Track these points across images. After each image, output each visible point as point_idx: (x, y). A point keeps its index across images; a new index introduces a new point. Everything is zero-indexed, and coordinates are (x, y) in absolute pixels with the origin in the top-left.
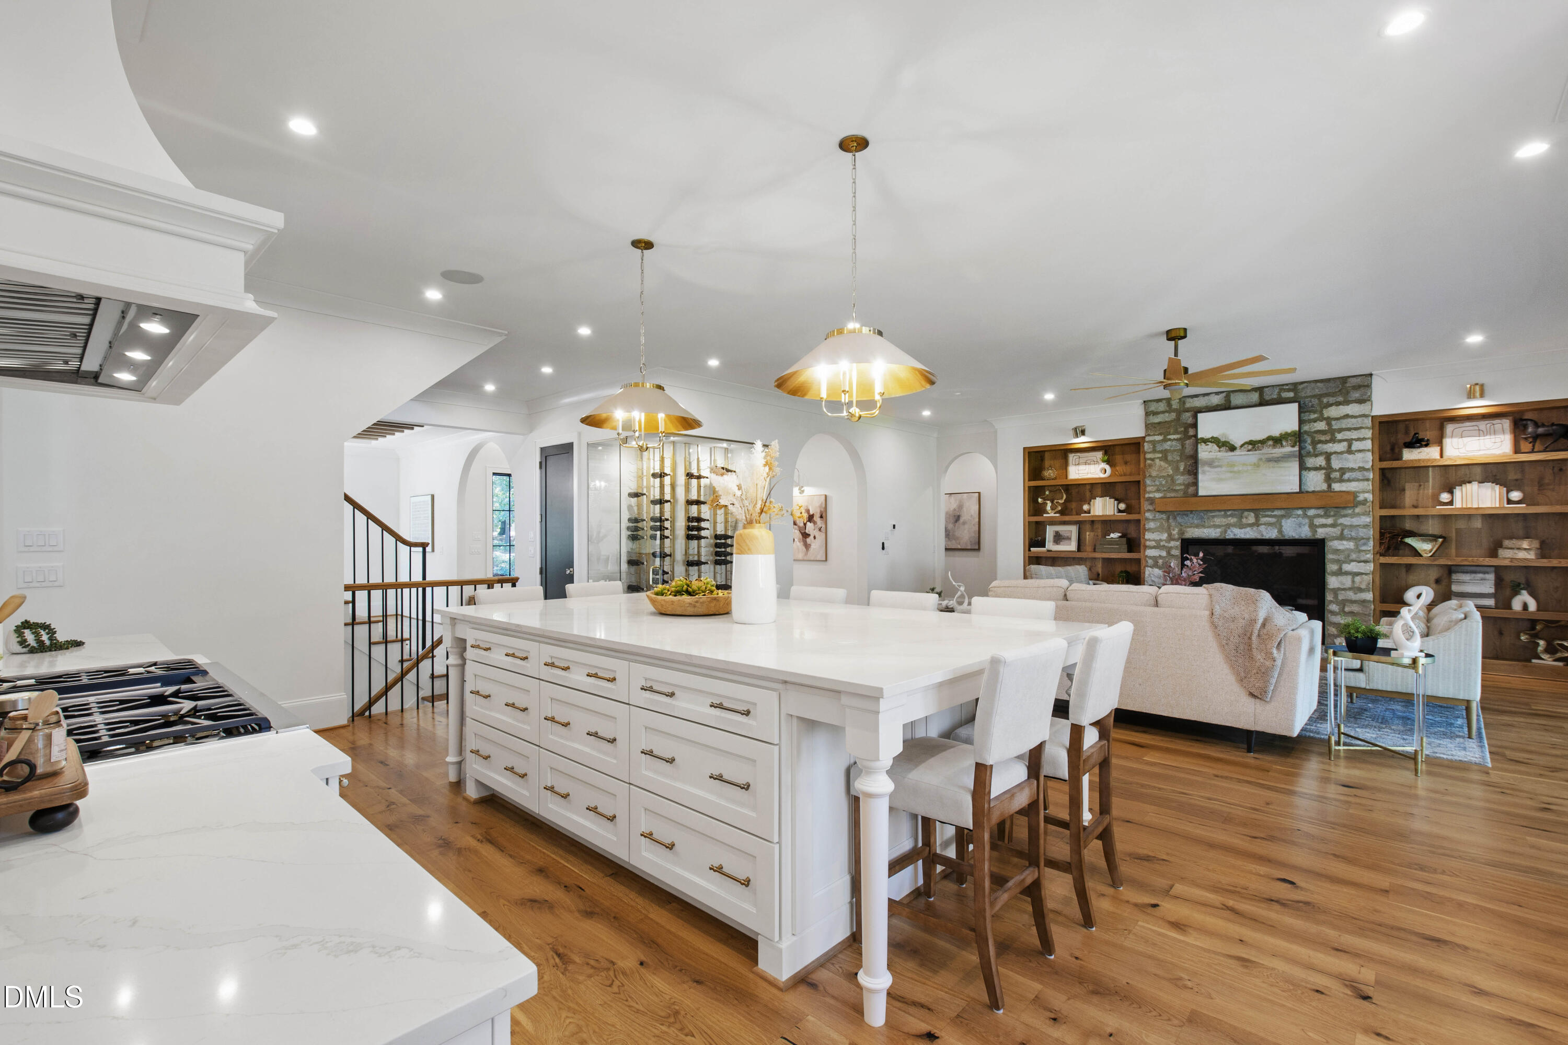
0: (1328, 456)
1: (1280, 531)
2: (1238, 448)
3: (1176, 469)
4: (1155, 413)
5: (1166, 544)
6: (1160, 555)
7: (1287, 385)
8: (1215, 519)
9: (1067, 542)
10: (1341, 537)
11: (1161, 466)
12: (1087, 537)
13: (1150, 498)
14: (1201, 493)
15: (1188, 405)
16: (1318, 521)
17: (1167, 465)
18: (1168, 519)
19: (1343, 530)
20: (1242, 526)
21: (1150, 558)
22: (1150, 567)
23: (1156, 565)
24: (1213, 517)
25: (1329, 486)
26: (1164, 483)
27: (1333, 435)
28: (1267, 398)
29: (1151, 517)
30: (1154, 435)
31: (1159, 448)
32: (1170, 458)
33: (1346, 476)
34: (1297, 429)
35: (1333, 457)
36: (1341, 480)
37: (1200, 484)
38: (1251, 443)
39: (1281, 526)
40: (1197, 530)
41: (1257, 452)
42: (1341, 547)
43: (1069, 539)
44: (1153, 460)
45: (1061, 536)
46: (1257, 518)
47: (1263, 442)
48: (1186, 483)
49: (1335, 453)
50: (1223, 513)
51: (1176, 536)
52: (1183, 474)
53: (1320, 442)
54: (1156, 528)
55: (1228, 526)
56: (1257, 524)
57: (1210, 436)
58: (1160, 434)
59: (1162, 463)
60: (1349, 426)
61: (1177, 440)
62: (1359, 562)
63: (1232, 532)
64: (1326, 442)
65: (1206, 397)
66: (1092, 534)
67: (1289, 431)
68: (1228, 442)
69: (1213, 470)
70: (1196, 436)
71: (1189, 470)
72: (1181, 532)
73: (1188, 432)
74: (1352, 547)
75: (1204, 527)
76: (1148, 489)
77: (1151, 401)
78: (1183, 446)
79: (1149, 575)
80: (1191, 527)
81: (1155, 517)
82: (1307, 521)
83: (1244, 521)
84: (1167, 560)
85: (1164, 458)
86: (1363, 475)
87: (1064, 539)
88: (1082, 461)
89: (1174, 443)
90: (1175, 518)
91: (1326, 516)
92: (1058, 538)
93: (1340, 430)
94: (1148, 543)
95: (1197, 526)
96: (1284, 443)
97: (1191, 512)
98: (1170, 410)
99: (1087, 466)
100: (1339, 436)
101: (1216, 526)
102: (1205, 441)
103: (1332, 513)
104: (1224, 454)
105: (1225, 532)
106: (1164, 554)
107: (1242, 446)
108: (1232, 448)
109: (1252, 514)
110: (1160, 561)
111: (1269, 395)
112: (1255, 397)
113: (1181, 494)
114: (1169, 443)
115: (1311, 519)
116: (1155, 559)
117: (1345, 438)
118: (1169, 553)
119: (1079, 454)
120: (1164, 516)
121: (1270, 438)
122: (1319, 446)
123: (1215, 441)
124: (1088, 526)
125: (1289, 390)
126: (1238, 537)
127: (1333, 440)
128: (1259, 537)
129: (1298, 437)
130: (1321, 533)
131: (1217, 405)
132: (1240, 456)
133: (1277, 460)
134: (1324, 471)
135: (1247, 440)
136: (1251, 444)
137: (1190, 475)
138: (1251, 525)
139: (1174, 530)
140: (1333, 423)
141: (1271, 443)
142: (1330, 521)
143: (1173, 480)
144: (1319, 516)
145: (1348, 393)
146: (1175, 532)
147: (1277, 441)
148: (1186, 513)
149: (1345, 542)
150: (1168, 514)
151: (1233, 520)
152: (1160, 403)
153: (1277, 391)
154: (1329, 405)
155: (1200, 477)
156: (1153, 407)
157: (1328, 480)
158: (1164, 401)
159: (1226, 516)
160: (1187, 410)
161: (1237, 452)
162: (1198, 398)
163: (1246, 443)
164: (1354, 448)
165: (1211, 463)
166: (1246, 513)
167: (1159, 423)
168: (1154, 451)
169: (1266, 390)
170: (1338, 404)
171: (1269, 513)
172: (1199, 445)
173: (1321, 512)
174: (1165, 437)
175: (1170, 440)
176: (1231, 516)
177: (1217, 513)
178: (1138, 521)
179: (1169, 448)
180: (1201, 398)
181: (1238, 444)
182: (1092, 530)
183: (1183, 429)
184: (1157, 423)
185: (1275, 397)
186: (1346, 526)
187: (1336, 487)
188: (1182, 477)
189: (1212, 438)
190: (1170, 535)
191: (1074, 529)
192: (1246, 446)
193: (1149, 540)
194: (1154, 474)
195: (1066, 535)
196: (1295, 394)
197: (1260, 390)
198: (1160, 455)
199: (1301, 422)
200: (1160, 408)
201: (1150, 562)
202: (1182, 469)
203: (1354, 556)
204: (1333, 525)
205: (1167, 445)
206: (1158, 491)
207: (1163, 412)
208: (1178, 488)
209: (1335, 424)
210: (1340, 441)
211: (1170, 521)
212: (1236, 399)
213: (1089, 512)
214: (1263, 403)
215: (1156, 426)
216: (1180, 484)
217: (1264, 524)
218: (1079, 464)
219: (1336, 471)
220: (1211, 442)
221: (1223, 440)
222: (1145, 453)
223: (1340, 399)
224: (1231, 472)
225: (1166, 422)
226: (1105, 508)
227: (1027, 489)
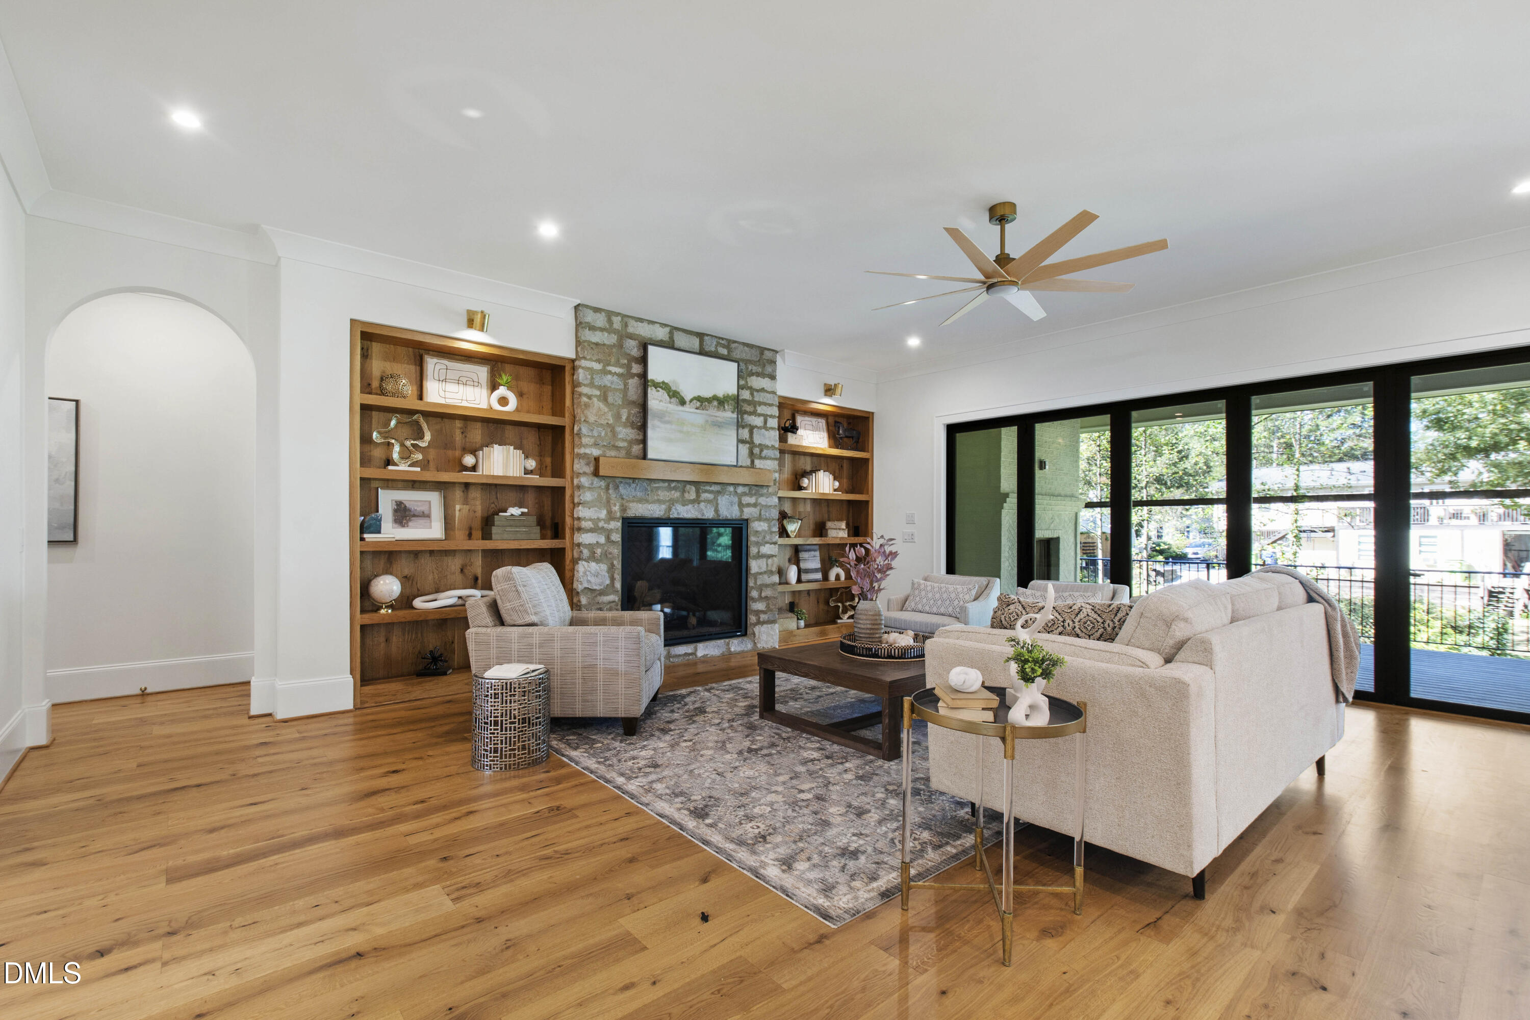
0: (752, 429)
1: (716, 511)
2: (688, 403)
3: (618, 417)
4: (592, 328)
5: (606, 526)
6: (597, 542)
7: (722, 339)
8: (660, 492)
9: (421, 521)
10: (760, 518)
11: (599, 409)
12: (457, 513)
13: (585, 454)
14: (650, 455)
15: (630, 330)
16: (747, 500)
17: (606, 410)
18: (607, 488)
19: (761, 510)
20: (685, 503)
21: (586, 546)
22: (585, 560)
23: (592, 558)
24: (658, 488)
25: (752, 462)
26: (603, 434)
27: (755, 407)
28: (707, 349)
29: (587, 485)
30: (591, 360)
31: (597, 382)
32: (610, 400)
33: (765, 452)
34: (736, 393)
35: (755, 430)
36: (761, 458)
37: (650, 443)
38: (699, 399)
39: (717, 504)
40: (640, 505)
41: (704, 412)
42: (760, 529)
43: (426, 516)
44: (589, 397)
45: (410, 510)
46: (698, 492)
47: (709, 400)
48: (629, 438)
49: (756, 427)
50: (666, 484)
51: (618, 514)
52: (625, 426)
53: (746, 412)
54: (592, 501)
55: (672, 502)
56: (697, 501)
57: (661, 381)
58: (599, 361)
59: (602, 405)
60: (765, 400)
61: (619, 375)
62: (771, 544)
63: (676, 509)
64: (750, 414)
65: (651, 326)
66: (466, 507)
67: (730, 394)
68: (678, 393)
69: (662, 425)
70: (644, 376)
71: (633, 422)
72: (624, 509)
73: (631, 368)
74: (766, 529)
75: (647, 501)
76: (585, 440)
77: (587, 306)
78: (626, 385)
79: (585, 573)
80: (633, 501)
81: (592, 484)
82: (736, 499)
83: (686, 495)
84: (606, 548)
85: (604, 398)
86: (775, 455)
87: (414, 516)
88: (450, 375)
89: (615, 378)
90: (617, 488)
91: (750, 494)
92: (403, 514)
93: (760, 404)
94: (584, 524)
95: (640, 501)
96: (726, 407)
97: (634, 479)
98: (609, 330)
99: (461, 386)
100: (760, 410)
101: (659, 502)
102: (656, 385)
103: (754, 492)
104: (673, 407)
105: (670, 509)
106: (602, 540)
107: (691, 401)
108: (683, 402)
109: (694, 488)
110: (599, 551)
111: (710, 346)
112: (695, 343)
113: (623, 452)
114: (609, 377)
115: (740, 496)
116: (591, 547)
117: (763, 412)
118: (608, 538)
119: (446, 362)
120: (603, 484)
121: (715, 398)
122: (745, 416)
123: (665, 386)
124: (458, 493)
125: (724, 346)
126: (681, 516)
127: (754, 413)
128: (700, 517)
129: (737, 403)
130: (748, 512)
131: (661, 341)
132: (689, 413)
133: (719, 425)
134: (748, 445)
135: (696, 395)
136: (699, 401)
137: (633, 428)
138: (693, 502)
139: (615, 505)
140: (755, 393)
141: (715, 403)
142: (752, 500)
143: (614, 433)
144: (744, 494)
145: (764, 366)
146: (616, 508)
147: (721, 402)
148: (628, 481)
149: (762, 523)
150: (608, 480)
151: (676, 494)
152: (598, 315)
153: (715, 343)
154: (752, 374)
155: (650, 433)
156: (590, 317)
157: (751, 454)
158: (603, 314)
159: (670, 489)
160: (631, 337)
161: (687, 408)
162: (643, 324)
163: (695, 398)
164: (768, 425)
165: (661, 416)
166: (688, 487)
167: (597, 344)
168: (592, 385)
169: (706, 338)
170: (758, 375)
171: (708, 488)
172: (649, 389)
173: (746, 489)
174: (604, 366)
175: (610, 372)
176: (675, 489)
177: (661, 484)
178: (561, 490)
179: (609, 385)
180: (645, 324)
181: (687, 399)
182: (466, 502)
183: (626, 361)
184: (594, 343)
185: (713, 349)
186: (763, 506)
187: (757, 462)
188: (624, 430)
189: (663, 382)
190: (610, 512)
191: (433, 500)
192: (695, 401)
193: (585, 519)
194: (592, 419)
195: (420, 508)
196: (728, 352)
197: (701, 336)
198: (598, 393)
199: (740, 387)
200: (598, 322)
201: (586, 553)
202: (624, 418)
203: (768, 538)
204: (755, 505)
205: (608, 380)
206: (596, 445)
207: (602, 330)
208: (621, 444)
209: (758, 397)
210: (760, 415)
211: (611, 491)
212: (681, 340)
213: (474, 468)
214: (702, 352)
215: (594, 346)
216: (623, 440)
217: (704, 501)
218: (445, 380)
219: (756, 446)
220: (661, 387)
221: (674, 388)
222: (579, 385)
223: (760, 370)
224: (681, 432)
225: (604, 345)
226: (506, 466)
227: (357, 408)
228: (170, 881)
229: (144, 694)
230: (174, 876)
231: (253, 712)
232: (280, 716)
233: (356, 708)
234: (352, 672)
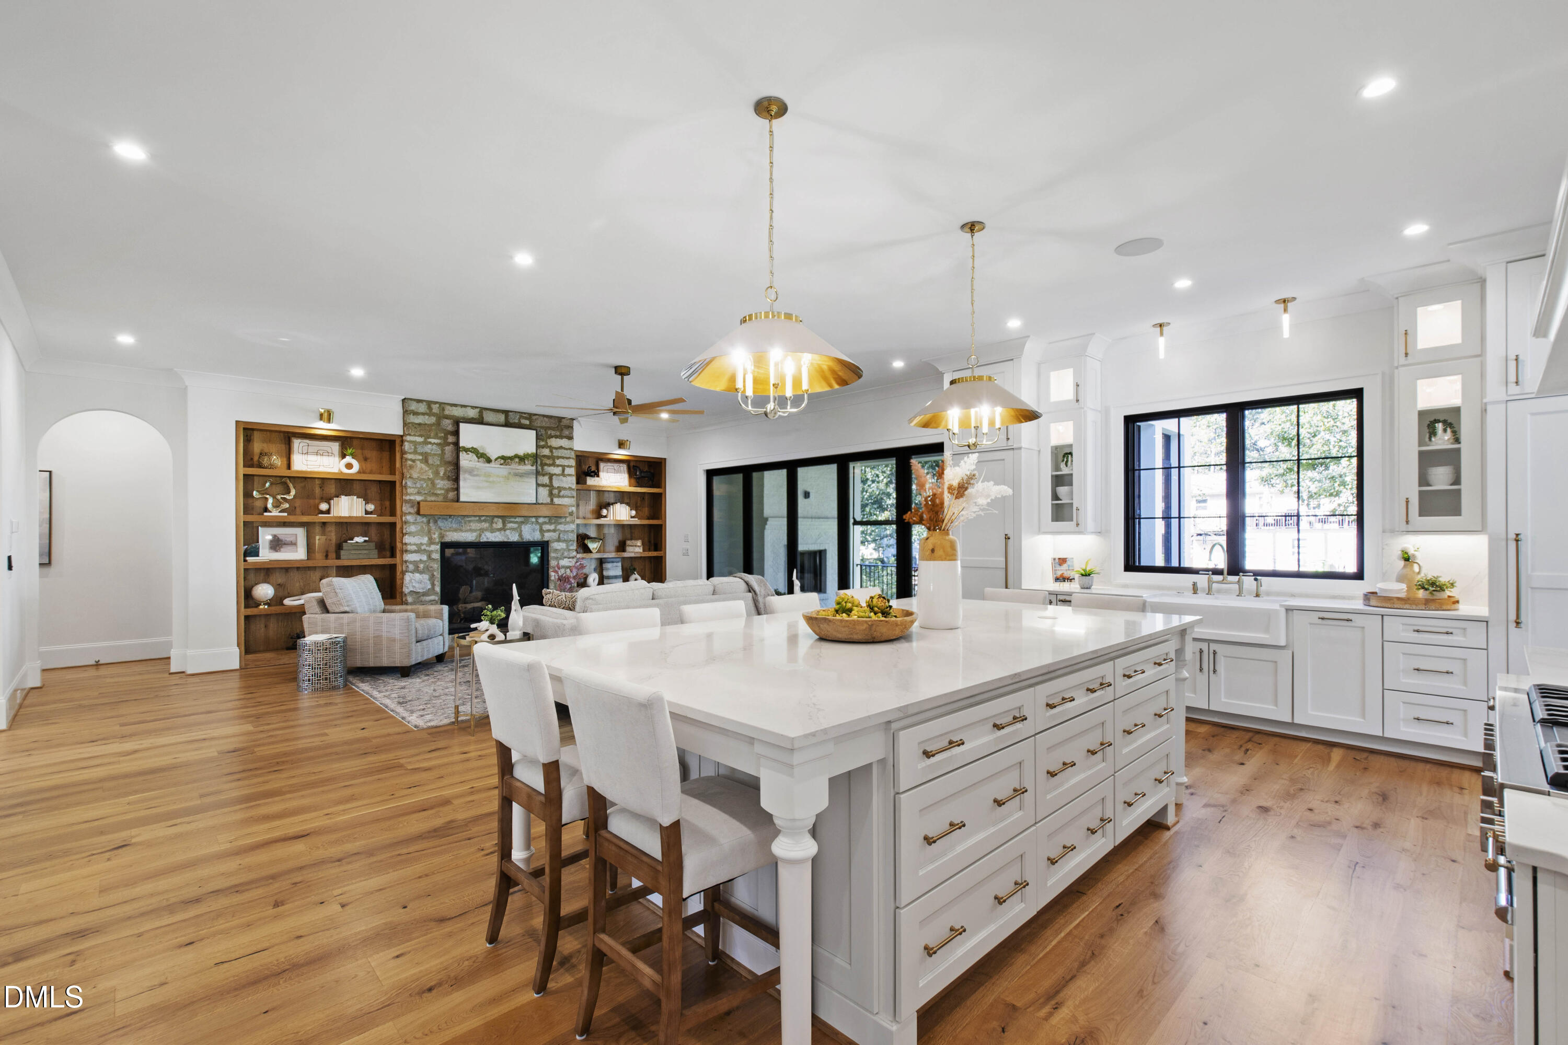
0: (551, 476)
1: (520, 535)
2: (493, 461)
3: (437, 473)
4: (416, 413)
5: (427, 548)
6: (421, 560)
7: (525, 413)
8: (471, 524)
9: (289, 548)
10: (559, 540)
11: (421, 469)
12: (317, 542)
13: (410, 500)
14: (462, 499)
15: (447, 412)
16: (546, 527)
17: (427, 469)
18: (429, 522)
19: (559, 534)
20: (493, 531)
21: (411, 562)
22: (411, 572)
23: (417, 570)
24: (470, 521)
25: (552, 500)
26: (424, 485)
27: (554, 460)
28: (511, 421)
29: (412, 521)
30: (415, 435)
31: (420, 450)
32: (430, 461)
33: (562, 493)
34: (535, 452)
35: (554, 477)
36: (559, 496)
37: (462, 491)
38: (503, 458)
39: (521, 531)
40: (455, 534)
41: (508, 466)
42: (559, 548)
43: (294, 544)
44: (414, 461)
45: (281, 541)
46: (504, 524)
47: (511, 458)
48: (445, 488)
49: (555, 474)
50: (477, 518)
51: (437, 540)
52: (442, 479)
53: (546, 464)
54: (416, 532)
55: (482, 530)
56: (504, 529)
57: (471, 447)
58: (421, 436)
59: (423, 466)
60: (563, 455)
61: (437, 444)
62: (569, 558)
63: (485, 535)
64: (550, 465)
65: (463, 409)
66: (324, 538)
67: (530, 453)
68: (485, 455)
69: (471, 478)
70: (457, 444)
71: (449, 476)
72: (441, 536)
73: (447, 439)
74: (565, 547)
75: (461, 531)
76: (409, 491)
77: (411, 399)
78: (443, 451)
79: (411, 581)
80: (450, 531)
81: (416, 520)
82: (538, 527)
83: (494, 525)
84: (427, 564)
85: (425, 461)
86: (571, 494)
87: (285, 544)
88: (311, 449)
89: (434, 447)
90: (436, 522)
91: (550, 523)
92: (277, 544)
93: (558, 458)
94: (409, 548)
95: (456, 530)
96: (526, 462)
97: (450, 516)
98: (430, 413)
99: (319, 457)
100: (558, 462)
101: (471, 530)
102: (466, 450)
103: (553, 521)
104: (481, 465)
105: (480, 536)
106: (425, 558)
107: (496, 460)
108: (489, 461)
109: (500, 520)
110: (422, 566)
111: (514, 419)
112: (502, 418)
113: (441, 498)
114: (430, 446)
115: (541, 525)
116: (416, 563)
117: (561, 464)
118: (429, 557)
119: (307, 441)
120: (425, 520)
121: (516, 456)
122: (546, 467)
123: (474, 451)
124: (318, 529)
125: (526, 418)
126: (490, 540)
127: (554, 465)
128: (506, 540)
129: (535, 458)
130: (547, 536)
131: (472, 418)
132: (496, 469)
133: (521, 475)
134: (548, 488)
135: (500, 455)
136: (503, 459)
137: (449, 480)
138: (499, 530)
139: (434, 534)
140: (554, 451)
141: (517, 460)
142: (552, 527)
143: (433, 484)
144: (545, 523)
145: (562, 430)
146: (436, 536)
147: (522, 459)
148: (445, 517)
149: (561, 544)
150: (429, 517)
151: (486, 525)
152: (420, 404)
153: (518, 417)
154: (551, 437)
155: (462, 483)
156: (413, 406)
157: (551, 494)
158: (425, 403)
159: (480, 521)
160: (447, 417)
161: (492, 465)
162: (457, 408)
163: (499, 458)
164: (566, 472)
165: (471, 472)
166: (496, 519)
167: (420, 424)
168: (415, 452)
169: (510, 414)
170: (556, 437)
171: (513, 520)
172: (461, 453)
173: (546, 520)
174: (425, 439)
175: (430, 443)
176: (484, 521)
177: (473, 518)
178: (393, 525)
179: (429, 452)
180: (459, 408)
181: (493, 458)
182: (323, 533)
183: (443, 435)
184: (417, 424)
185: (517, 421)
186: (561, 531)
187: (556, 501)
188: (442, 482)
189: (472, 448)
190: (430, 539)
191: (300, 533)
192: (499, 460)
193: (410, 544)
194: (415, 475)
195: (289, 539)
196: (530, 422)
197: (506, 412)
198: (421, 457)
199: (538, 447)
200: (420, 409)
201: (411, 567)
202: (442, 474)
203: (566, 554)
204: (554, 531)
205: (428, 448)
206: (419, 493)
207: (423, 414)
208: (439, 492)
209: (556, 453)
210: (558, 466)
211: (431, 525)
212: (489, 417)
213: (328, 512)
214: (507, 424)
215: (417, 426)
216: (441, 489)
217: (510, 529)
218: (307, 453)
219: (555, 488)
220: (471, 451)
221: (481, 451)
222: (406, 453)
223: (558, 433)
224: (487, 481)
225: (426, 424)
226: (351, 508)
227: (241, 477)
228: (121, 726)
229: (98, 665)
230: (122, 725)
231: (172, 670)
232: (189, 672)
233: (241, 668)
234: (238, 645)
